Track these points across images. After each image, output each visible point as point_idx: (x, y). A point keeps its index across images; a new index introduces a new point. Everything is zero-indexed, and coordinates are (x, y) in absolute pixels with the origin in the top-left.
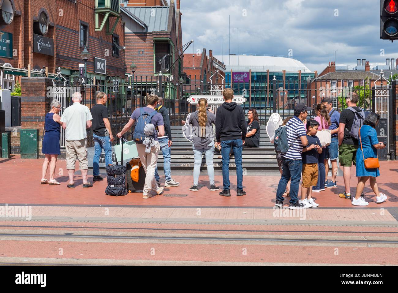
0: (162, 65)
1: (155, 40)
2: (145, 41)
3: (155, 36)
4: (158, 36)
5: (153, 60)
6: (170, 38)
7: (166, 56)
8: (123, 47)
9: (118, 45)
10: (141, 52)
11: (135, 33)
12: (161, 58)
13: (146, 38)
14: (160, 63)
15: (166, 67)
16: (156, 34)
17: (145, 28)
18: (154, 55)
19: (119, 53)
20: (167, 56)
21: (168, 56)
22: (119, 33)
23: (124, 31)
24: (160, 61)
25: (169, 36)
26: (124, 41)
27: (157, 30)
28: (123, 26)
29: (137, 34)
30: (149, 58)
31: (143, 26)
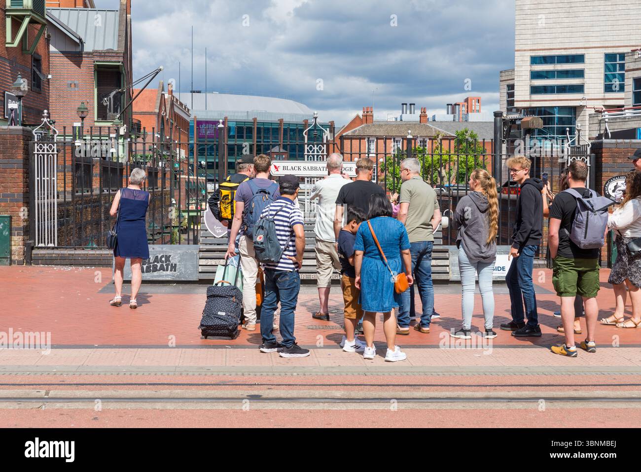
0: (108, 107)
1: (97, 65)
2: (80, 67)
3: (98, 59)
4: (102, 59)
5: (93, 99)
6: (122, 63)
7: (114, 92)
8: (47, 76)
9: (40, 71)
10: (73, 85)
11: (63, 52)
12: (107, 95)
13: (82, 61)
14: (105, 104)
15: (115, 111)
16: (98, 54)
17: (80, 45)
18: (96, 90)
19: (42, 86)
20: (117, 93)
21: (119, 92)
22: (41, 51)
23: (48, 49)
24: (106, 102)
25: (121, 59)
26: (49, 66)
27: (100, 48)
28: (48, 41)
29: (66, 54)
30: (86, 95)
31: (78, 41)
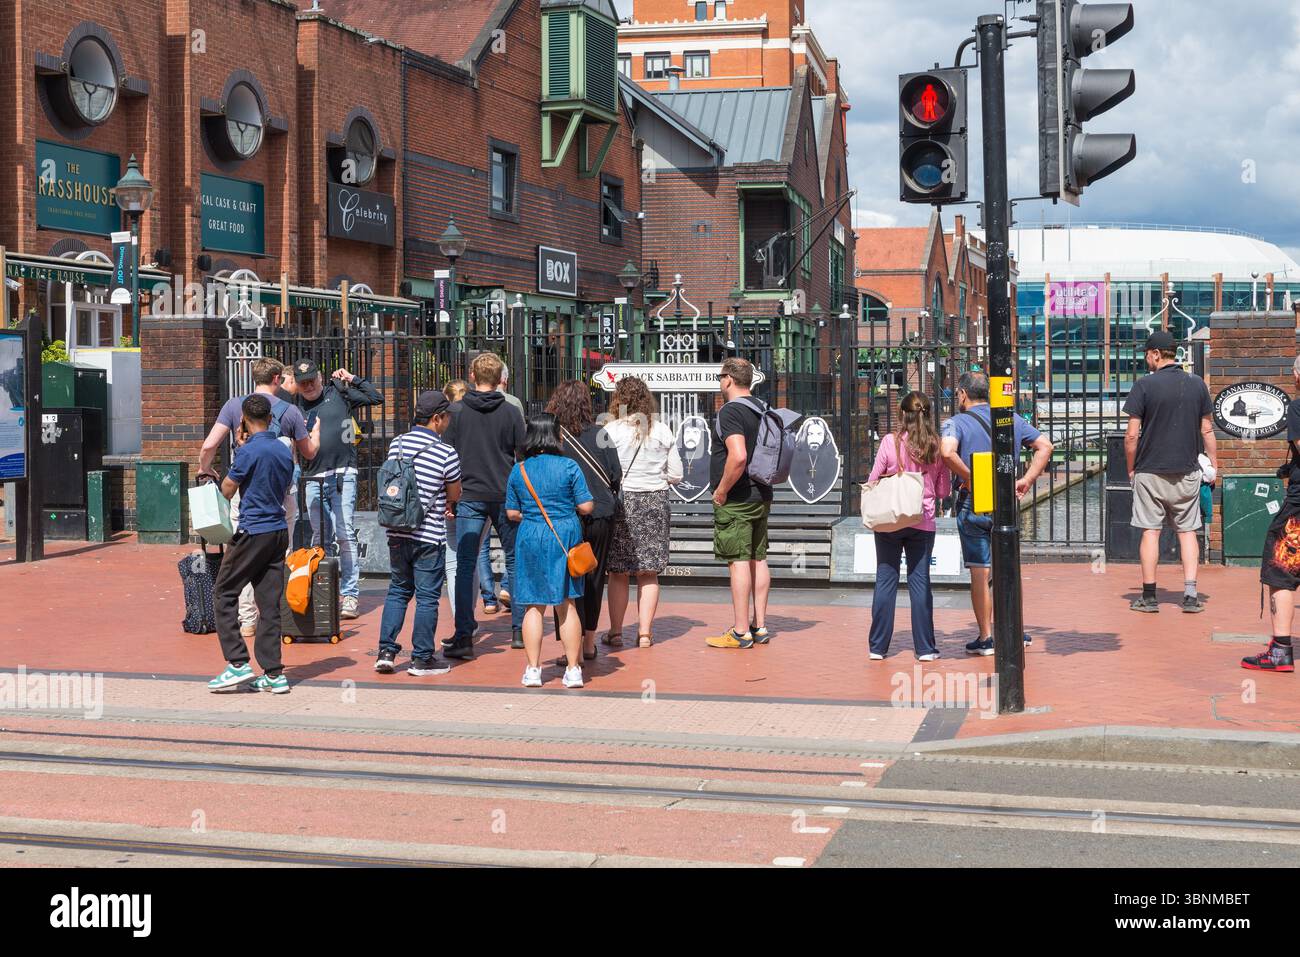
0: (765, 265)
1: (743, 190)
2: (713, 195)
3: (743, 179)
4: (751, 179)
5: (738, 250)
6: (786, 183)
7: (775, 238)
8: (637, 215)
9: (620, 207)
10: (701, 228)
11: (684, 170)
12: (762, 244)
13: (717, 184)
14: (759, 260)
15: (778, 272)
16: (744, 171)
17: (715, 154)
18: (742, 235)
19: (624, 233)
20: (779, 239)
21: (784, 237)
22: (622, 171)
23: (639, 160)
24: (760, 256)
25: (784, 178)
26: (641, 191)
27: (751, 158)
28: (638, 150)
29: (689, 172)
30: (725, 245)
31: (707, 148)
